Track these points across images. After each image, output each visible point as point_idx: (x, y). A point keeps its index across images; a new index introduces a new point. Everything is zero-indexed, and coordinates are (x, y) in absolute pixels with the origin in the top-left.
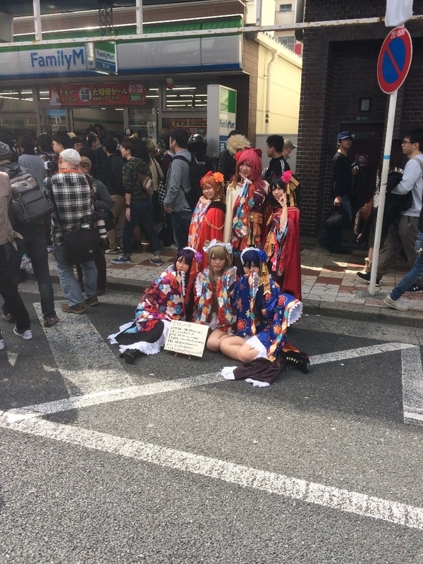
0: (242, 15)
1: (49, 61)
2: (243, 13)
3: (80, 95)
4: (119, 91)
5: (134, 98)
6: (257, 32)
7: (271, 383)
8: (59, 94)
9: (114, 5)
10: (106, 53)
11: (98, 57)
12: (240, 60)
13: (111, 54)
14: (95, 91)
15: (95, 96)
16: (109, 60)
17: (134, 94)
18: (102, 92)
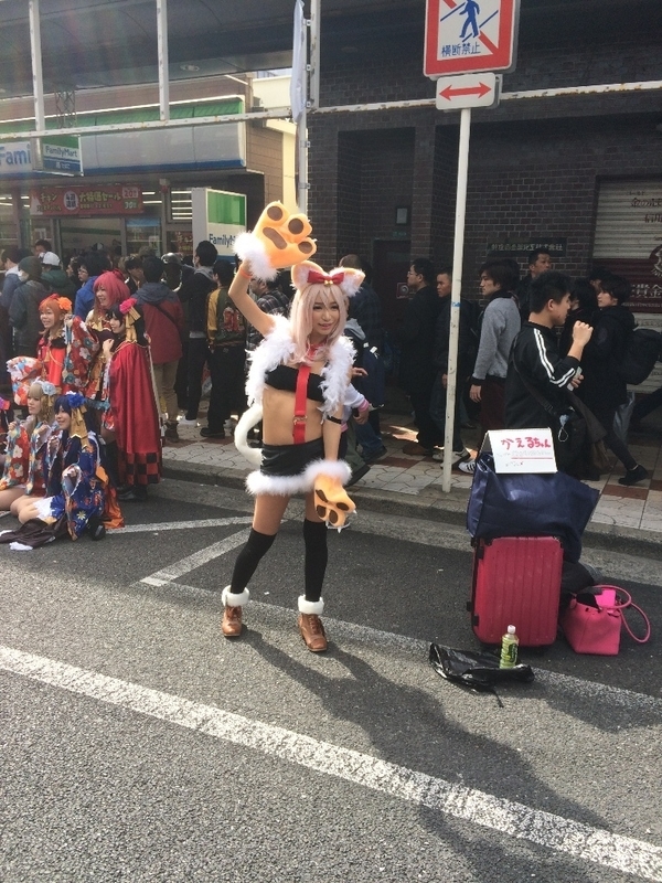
0: (242, 97)
1: (18, 157)
2: (244, 93)
3: (65, 201)
4: (111, 196)
5: (130, 205)
6: (265, 119)
7: (35, 547)
8: (40, 200)
9: (79, 86)
10: (63, 148)
11: (49, 154)
12: (242, 155)
13: (71, 150)
14: (82, 196)
15: (83, 203)
16: (67, 156)
17: (129, 200)
18: (90, 197)
